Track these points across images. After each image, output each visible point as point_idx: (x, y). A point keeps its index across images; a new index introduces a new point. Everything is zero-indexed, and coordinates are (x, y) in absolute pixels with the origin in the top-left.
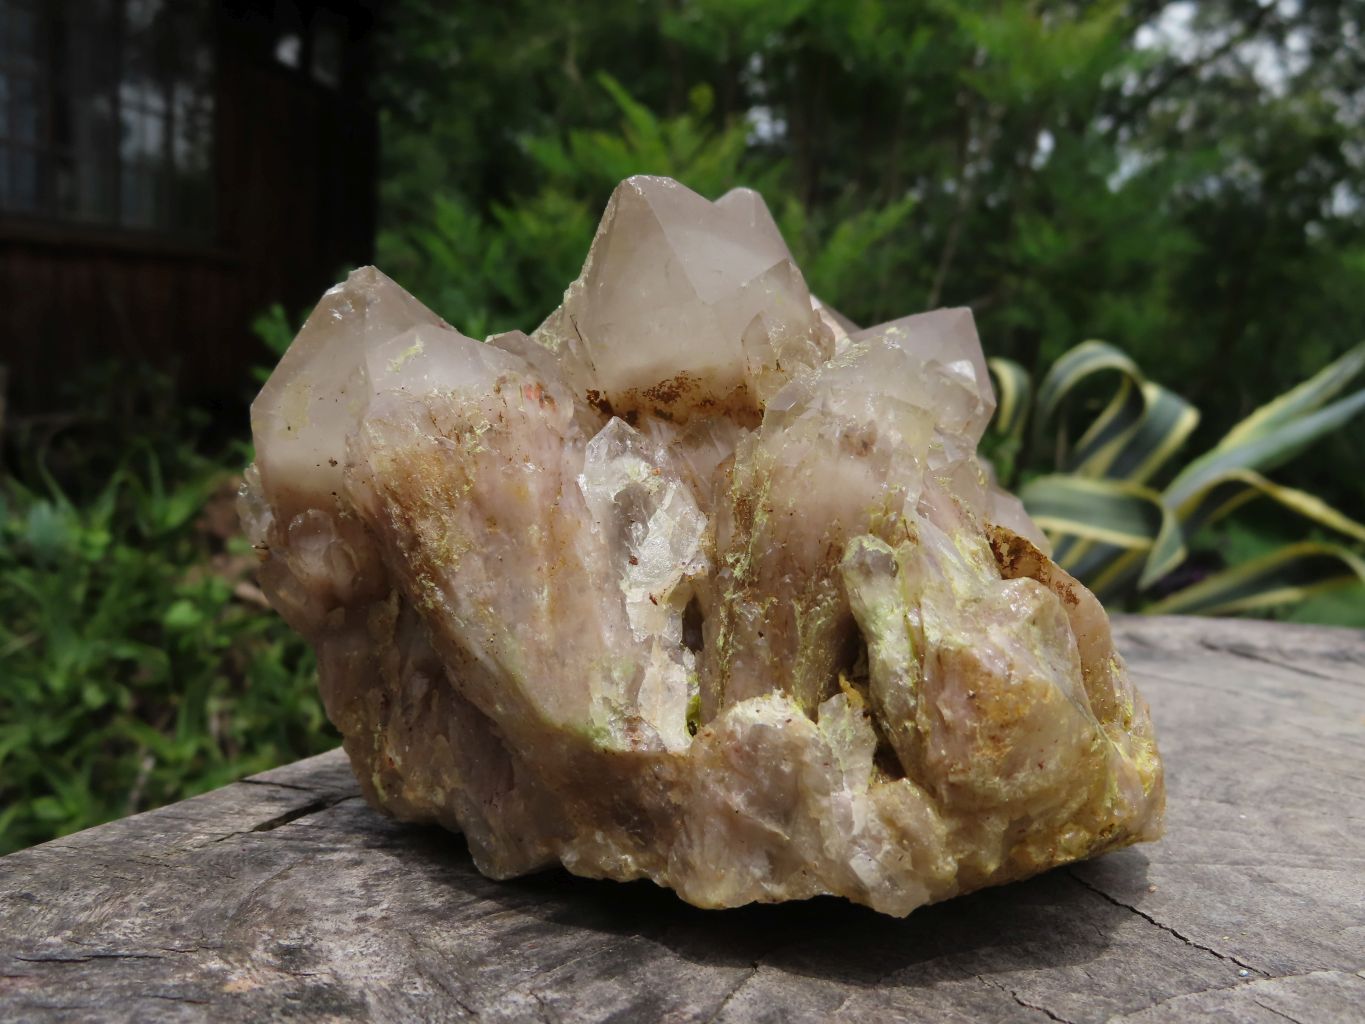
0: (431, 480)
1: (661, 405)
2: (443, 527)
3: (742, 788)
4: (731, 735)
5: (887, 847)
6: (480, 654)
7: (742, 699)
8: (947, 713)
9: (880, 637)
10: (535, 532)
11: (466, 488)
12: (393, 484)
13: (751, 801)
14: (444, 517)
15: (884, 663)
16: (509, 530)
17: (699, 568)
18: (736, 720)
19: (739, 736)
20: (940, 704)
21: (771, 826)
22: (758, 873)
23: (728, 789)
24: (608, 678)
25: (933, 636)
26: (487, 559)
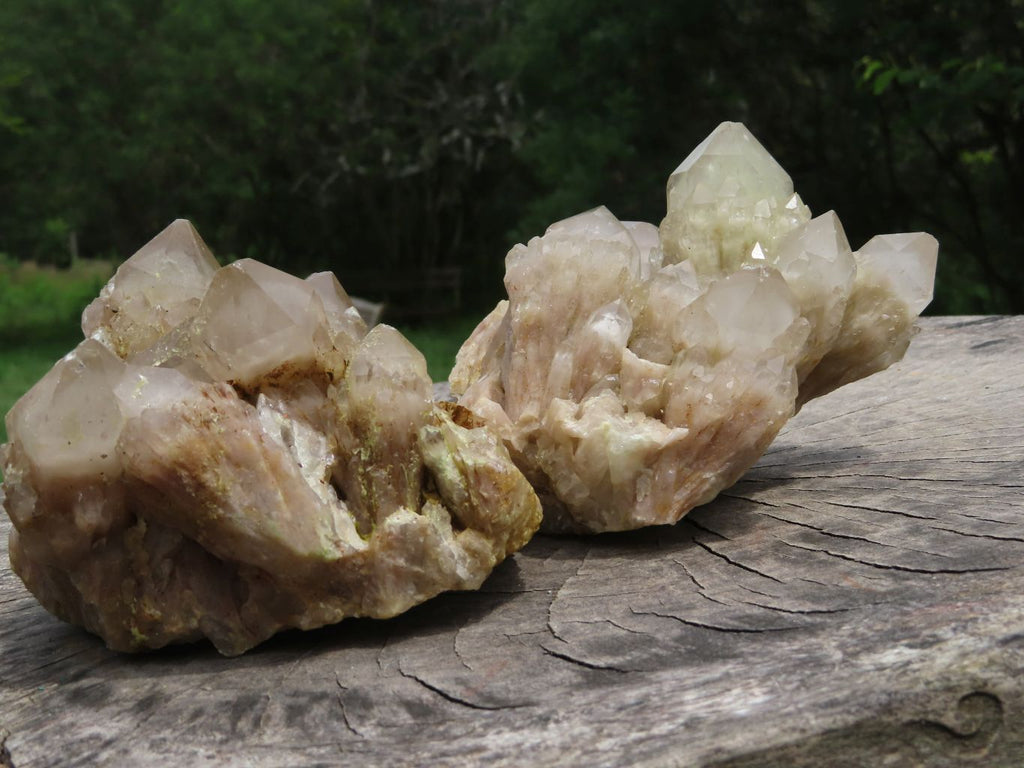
0: (203, 451)
1: (273, 381)
2: (216, 474)
3: (401, 556)
4: (390, 534)
5: (469, 560)
6: (252, 534)
7: (388, 515)
8: (485, 494)
9: (445, 470)
10: (263, 465)
11: (222, 452)
12: (182, 460)
13: (407, 561)
14: (216, 470)
15: (450, 480)
16: (248, 467)
17: (331, 460)
18: (390, 526)
19: (394, 532)
20: (481, 491)
21: (417, 569)
22: (411, 592)
23: (394, 558)
24: (324, 525)
25: (469, 462)
26: (242, 485)
